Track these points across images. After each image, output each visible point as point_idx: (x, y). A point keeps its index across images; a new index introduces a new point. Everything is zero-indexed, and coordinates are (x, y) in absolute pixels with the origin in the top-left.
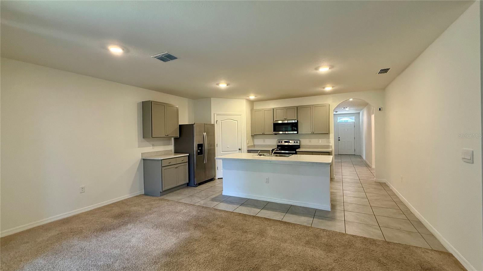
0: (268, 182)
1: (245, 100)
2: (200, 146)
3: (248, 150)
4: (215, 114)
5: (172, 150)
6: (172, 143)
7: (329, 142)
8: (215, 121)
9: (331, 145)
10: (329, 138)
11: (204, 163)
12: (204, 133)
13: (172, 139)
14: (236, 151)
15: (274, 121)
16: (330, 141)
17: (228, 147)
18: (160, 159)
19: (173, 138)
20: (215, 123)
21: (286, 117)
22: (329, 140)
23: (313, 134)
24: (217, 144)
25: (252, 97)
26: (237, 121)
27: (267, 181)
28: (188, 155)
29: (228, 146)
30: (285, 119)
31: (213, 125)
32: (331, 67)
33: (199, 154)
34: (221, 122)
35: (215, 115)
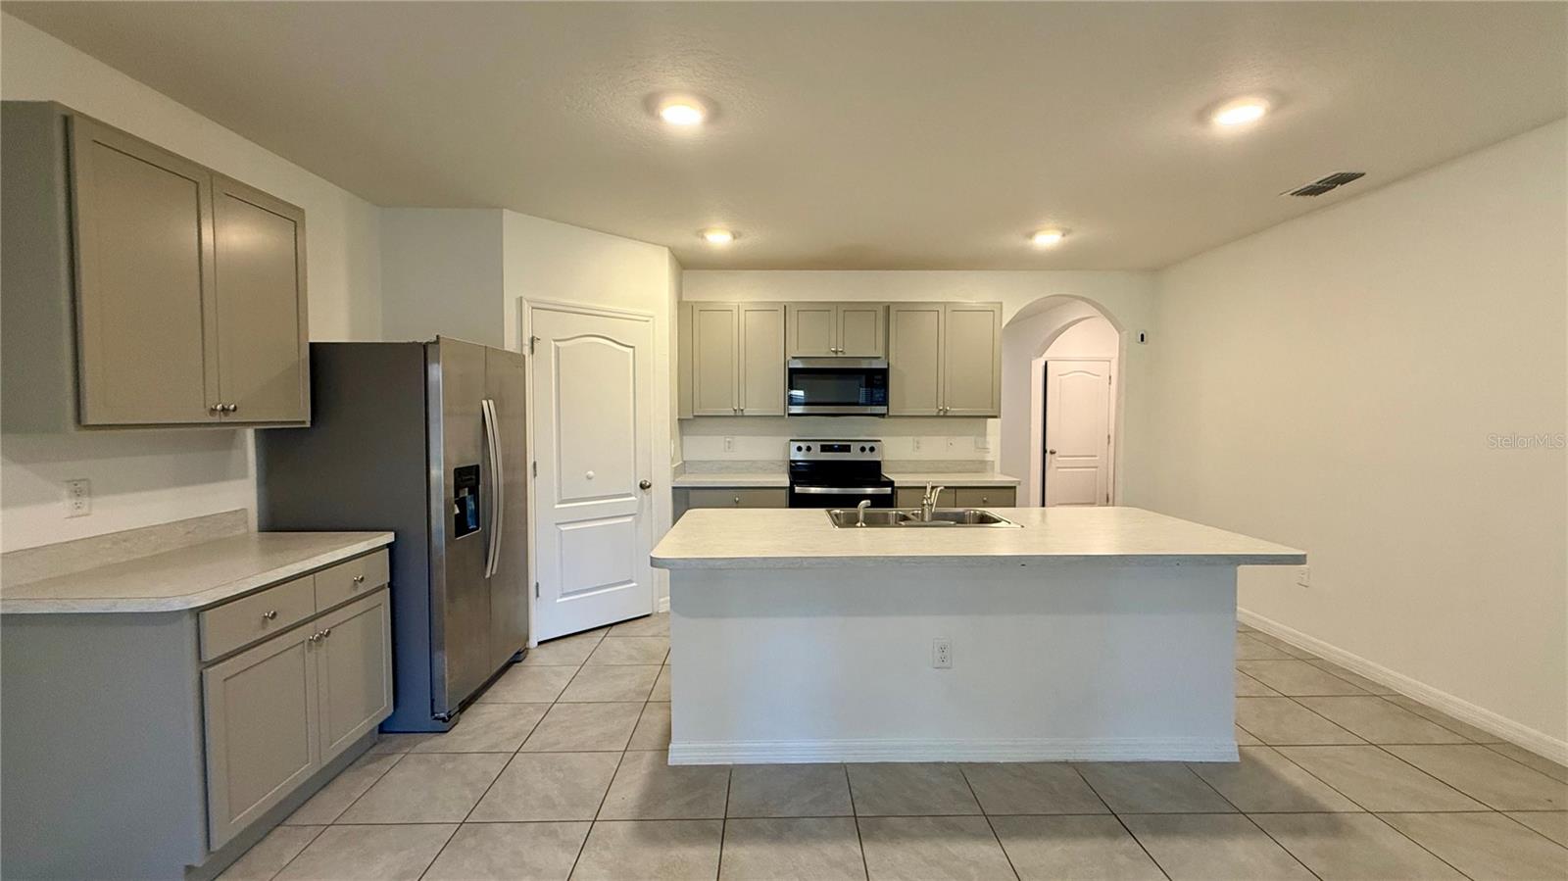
0: (946, 664)
1: (666, 249)
2: (467, 479)
3: (674, 488)
4: (524, 301)
5: (244, 510)
6: (245, 465)
7: (985, 449)
8: (527, 341)
9: (989, 458)
10: (984, 435)
11: (488, 576)
12: (485, 403)
13: (244, 441)
14: (629, 495)
15: (788, 358)
16: (988, 446)
17: (589, 478)
18: (178, 605)
19: (250, 434)
20: (527, 351)
21: (840, 344)
22: (985, 442)
23: (944, 416)
24: (535, 464)
25: (719, 238)
26: (631, 349)
27: (944, 656)
28: (388, 538)
29: (591, 473)
30: (836, 352)
31: (518, 360)
32: (1280, 99)
33: (461, 526)
34: (557, 349)
35: (526, 306)
